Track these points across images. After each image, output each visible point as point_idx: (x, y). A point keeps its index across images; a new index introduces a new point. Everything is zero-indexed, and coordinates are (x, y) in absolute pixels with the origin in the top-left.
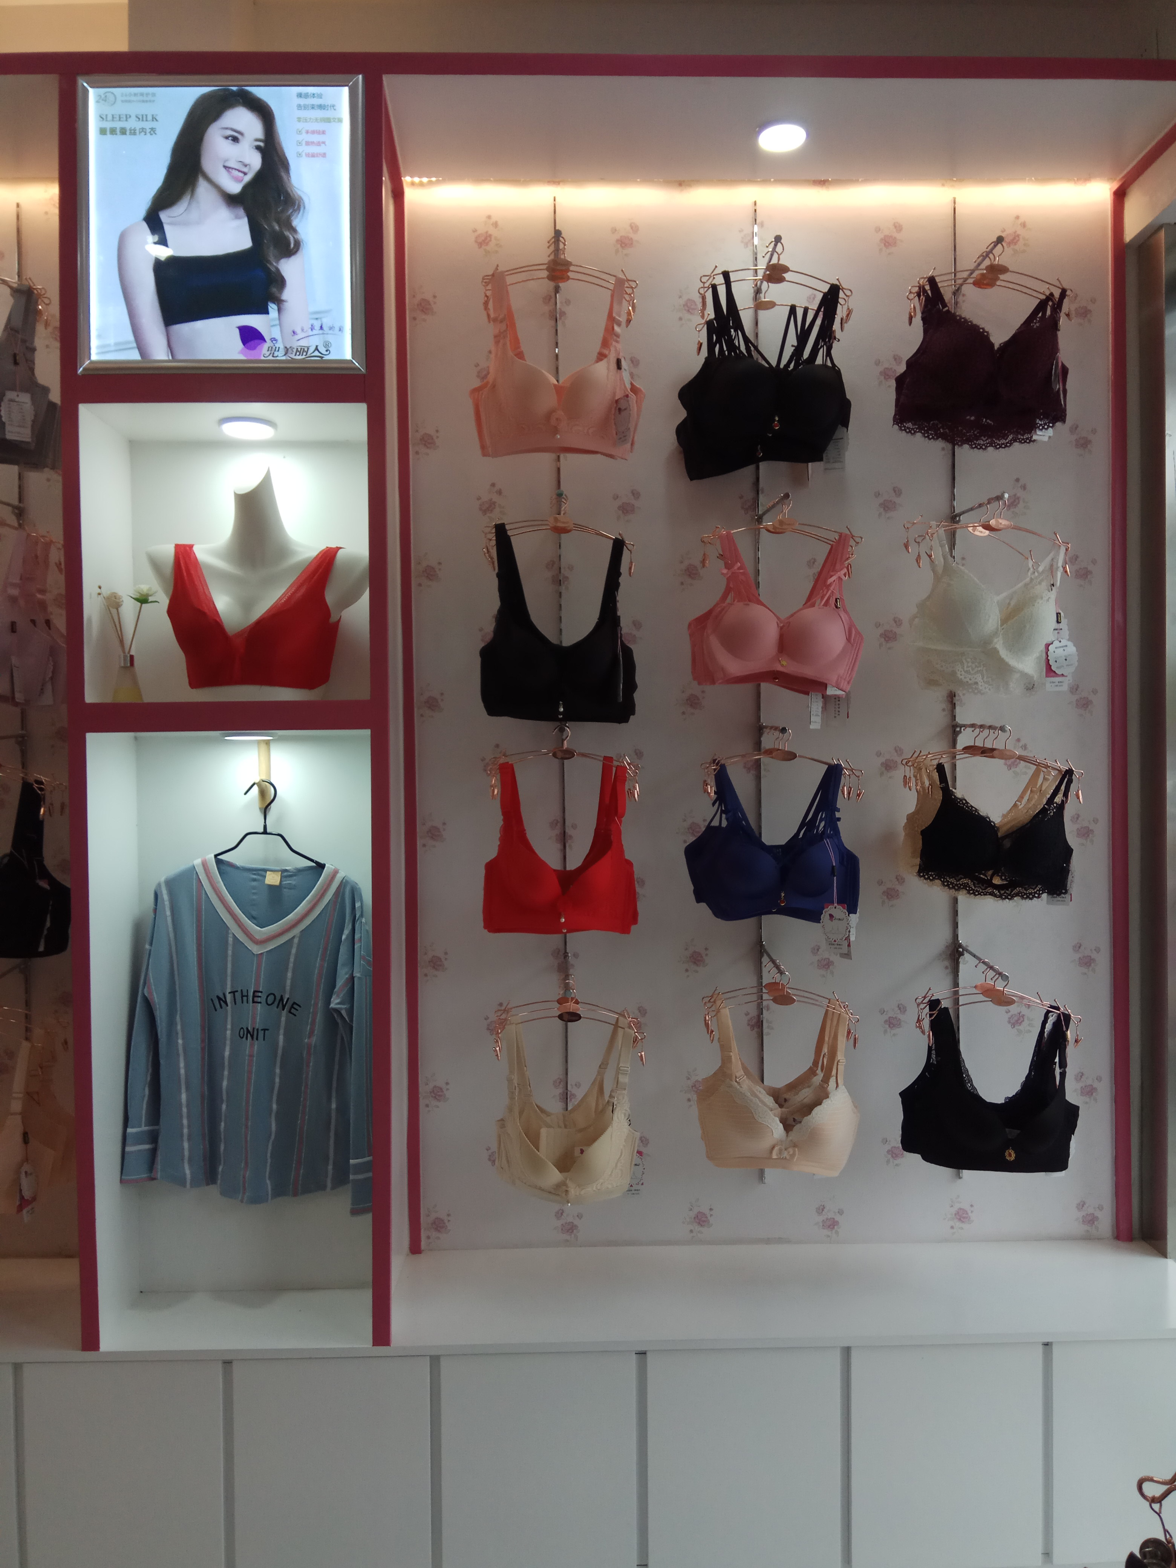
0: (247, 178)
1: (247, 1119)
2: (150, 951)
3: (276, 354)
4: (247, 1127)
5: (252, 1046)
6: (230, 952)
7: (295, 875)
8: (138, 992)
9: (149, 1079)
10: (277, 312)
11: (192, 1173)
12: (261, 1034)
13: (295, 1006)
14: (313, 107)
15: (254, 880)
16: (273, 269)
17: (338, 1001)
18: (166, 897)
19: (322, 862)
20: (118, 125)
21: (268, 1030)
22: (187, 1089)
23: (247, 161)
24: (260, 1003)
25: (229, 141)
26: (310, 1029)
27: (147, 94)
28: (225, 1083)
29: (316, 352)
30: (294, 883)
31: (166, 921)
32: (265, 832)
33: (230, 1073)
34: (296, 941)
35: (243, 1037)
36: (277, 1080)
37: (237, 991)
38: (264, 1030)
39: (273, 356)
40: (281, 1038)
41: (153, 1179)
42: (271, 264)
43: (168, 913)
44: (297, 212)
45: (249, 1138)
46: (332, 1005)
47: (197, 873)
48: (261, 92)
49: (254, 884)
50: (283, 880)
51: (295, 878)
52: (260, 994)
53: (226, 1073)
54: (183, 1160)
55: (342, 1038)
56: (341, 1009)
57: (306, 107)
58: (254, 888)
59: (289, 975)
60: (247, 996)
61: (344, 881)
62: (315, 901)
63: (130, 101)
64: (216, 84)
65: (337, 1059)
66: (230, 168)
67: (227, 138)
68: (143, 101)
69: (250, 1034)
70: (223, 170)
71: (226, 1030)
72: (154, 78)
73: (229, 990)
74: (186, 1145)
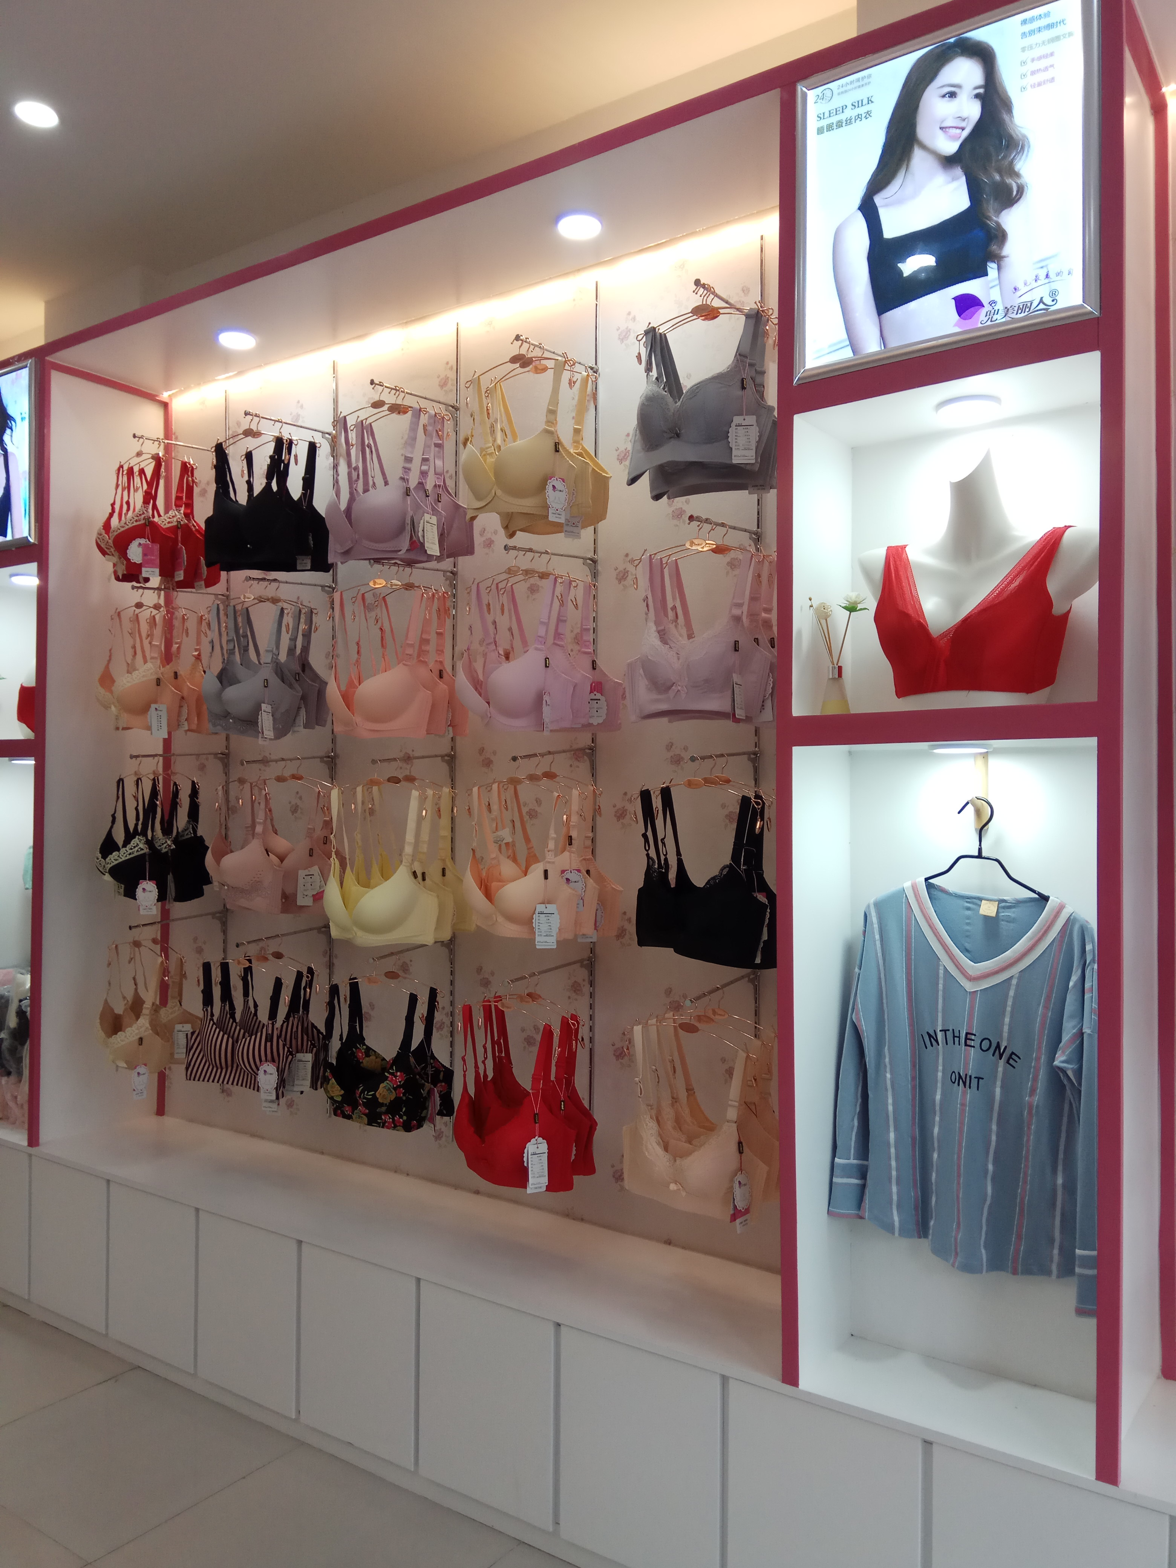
0: (965, 133)
1: (959, 1176)
2: (859, 975)
3: (995, 317)
4: (959, 1183)
5: (964, 1094)
6: (941, 986)
7: (1014, 907)
8: (847, 1019)
9: (858, 1110)
10: (996, 271)
11: (900, 1221)
12: (974, 1082)
13: (1014, 1056)
14: (1040, 30)
15: (968, 909)
16: (993, 225)
17: (1063, 1058)
18: (875, 920)
19: (1046, 894)
20: (834, 119)
21: (983, 1079)
22: (896, 1129)
23: (965, 115)
24: (974, 1047)
25: (947, 99)
26: (1032, 1086)
27: (863, 78)
28: (936, 1130)
29: (1041, 304)
30: (1013, 915)
31: (875, 945)
32: (980, 856)
33: (941, 1120)
34: (1014, 982)
35: (954, 1083)
36: (994, 1138)
37: (949, 1030)
38: (979, 1078)
39: (991, 321)
40: (998, 1091)
41: (861, 1218)
42: (989, 218)
43: (877, 937)
44: (1021, 154)
45: (961, 1195)
46: (1056, 1063)
47: (906, 896)
48: (981, 34)
49: (968, 913)
50: (1000, 910)
51: (1014, 909)
52: (973, 1037)
53: (937, 1119)
54: (891, 1204)
55: (1071, 1104)
56: (1068, 1069)
57: (1032, 32)
58: (968, 918)
59: (1007, 1020)
60: (959, 1037)
61: (1072, 918)
62: (1036, 939)
63: (846, 91)
64: (931, 43)
65: (1064, 1128)
66: (946, 128)
67: (944, 96)
68: (859, 87)
69: (962, 1080)
70: (940, 132)
71: (937, 1071)
72: (870, 57)
73: (940, 1028)
74: (894, 1189)
